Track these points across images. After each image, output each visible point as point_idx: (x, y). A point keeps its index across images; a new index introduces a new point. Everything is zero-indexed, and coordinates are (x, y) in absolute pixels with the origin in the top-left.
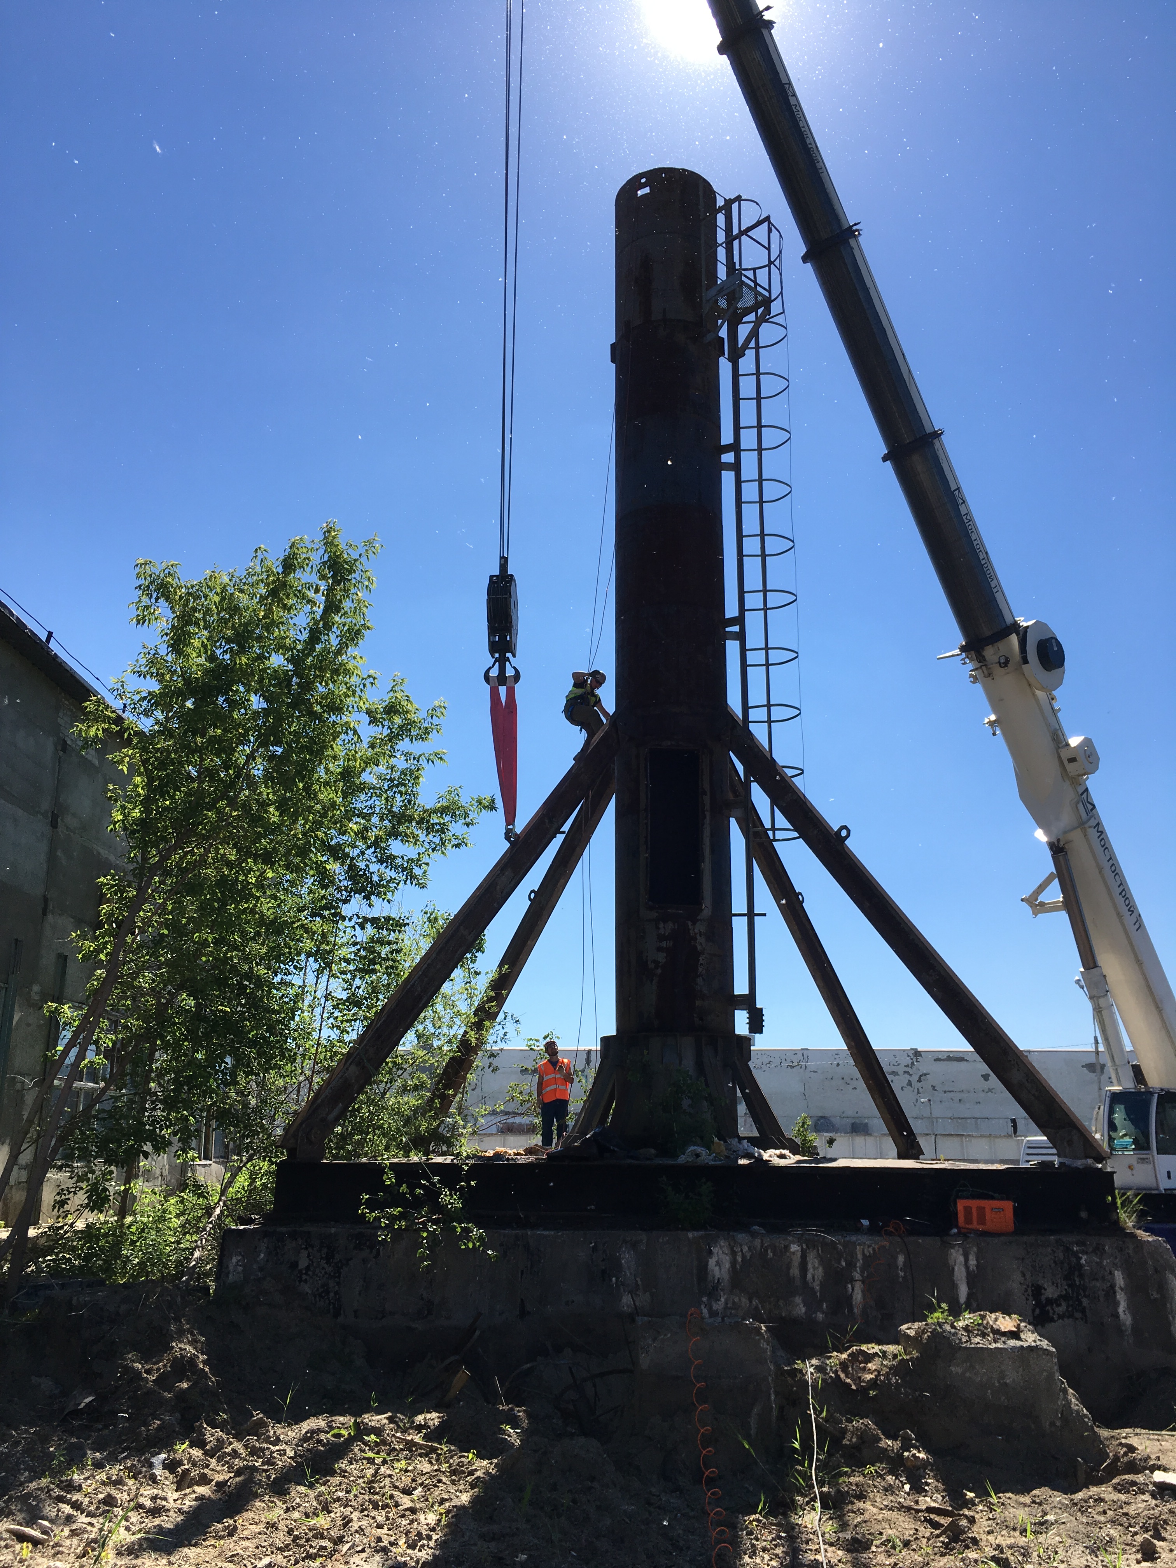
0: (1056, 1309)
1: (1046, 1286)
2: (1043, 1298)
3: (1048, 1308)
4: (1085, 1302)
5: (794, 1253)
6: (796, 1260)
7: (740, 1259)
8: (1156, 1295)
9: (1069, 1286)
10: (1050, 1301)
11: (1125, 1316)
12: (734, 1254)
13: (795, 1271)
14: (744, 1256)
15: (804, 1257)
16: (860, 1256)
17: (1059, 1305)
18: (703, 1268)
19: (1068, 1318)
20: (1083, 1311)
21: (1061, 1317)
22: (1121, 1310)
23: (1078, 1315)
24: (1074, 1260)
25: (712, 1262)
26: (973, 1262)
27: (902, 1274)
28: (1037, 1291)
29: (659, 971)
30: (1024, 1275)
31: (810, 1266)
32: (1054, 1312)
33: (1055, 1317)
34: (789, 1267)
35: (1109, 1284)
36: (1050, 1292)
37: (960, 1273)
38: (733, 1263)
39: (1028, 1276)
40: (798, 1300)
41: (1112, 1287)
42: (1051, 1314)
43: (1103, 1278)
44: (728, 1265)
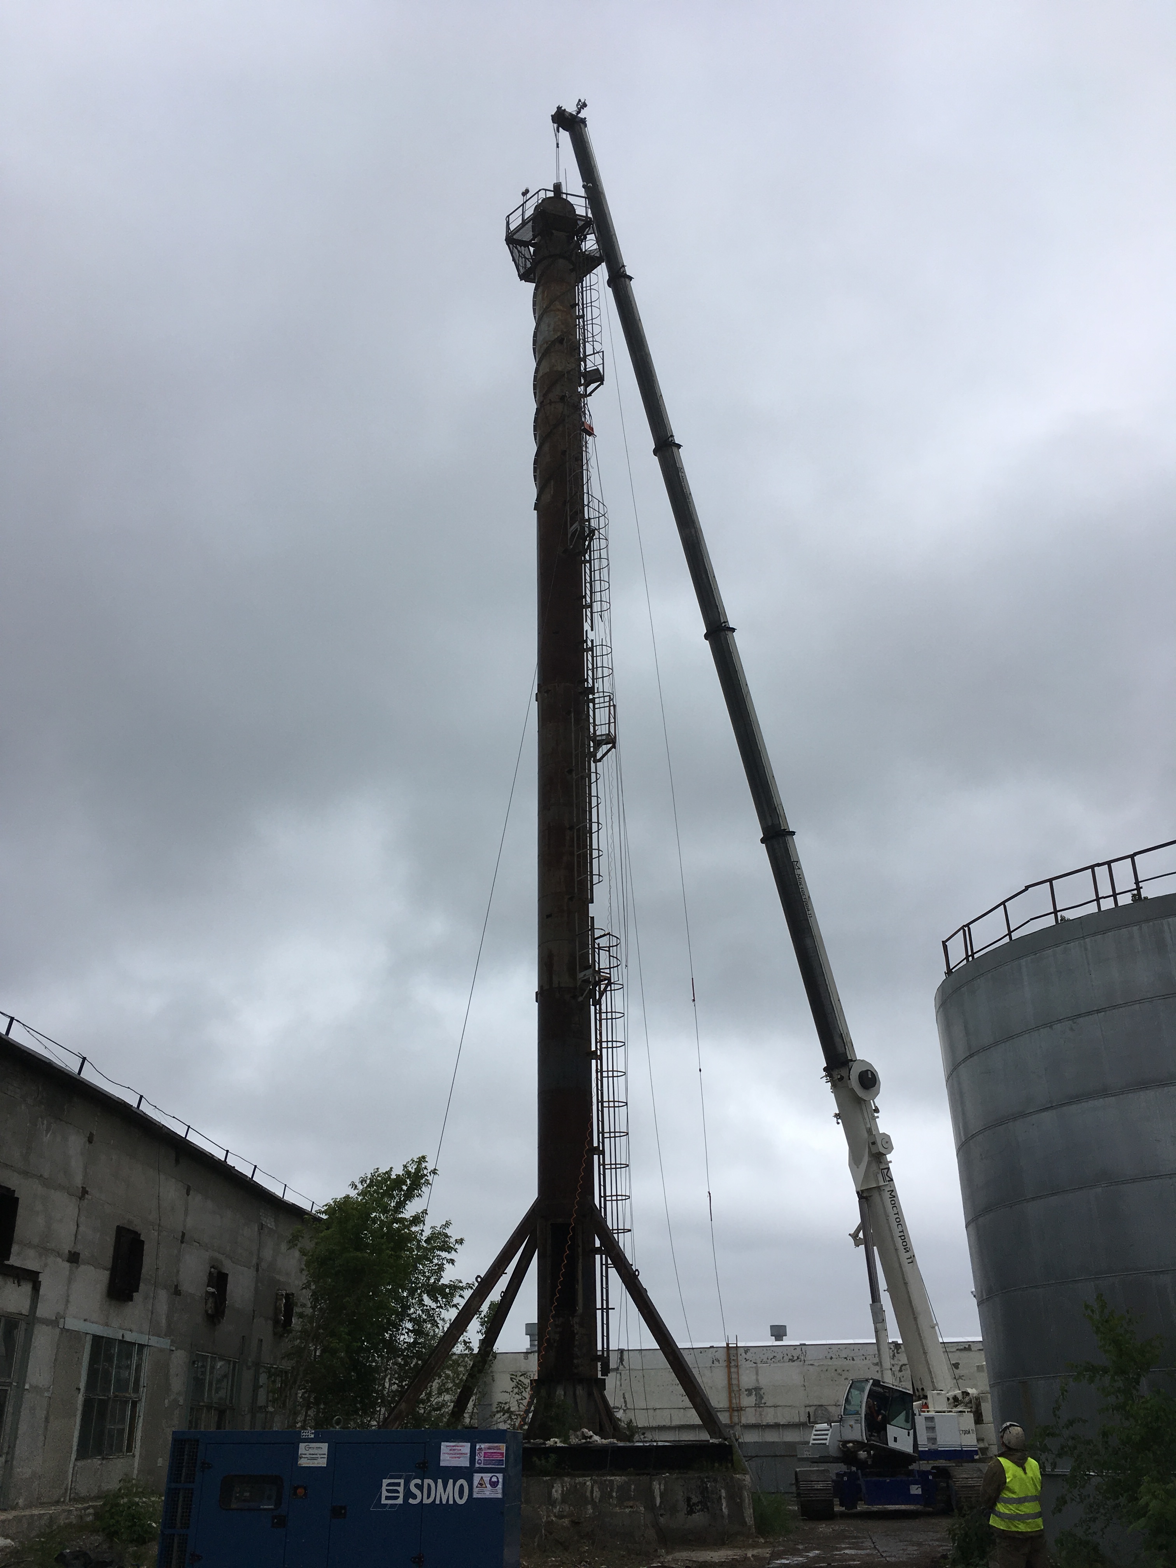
0: (697, 1508)
1: (692, 1497)
2: (691, 1503)
3: (693, 1507)
4: (709, 1504)
5: (588, 1486)
6: (589, 1489)
7: (565, 1489)
8: (738, 1500)
9: (702, 1497)
10: (694, 1504)
11: (725, 1510)
12: (563, 1487)
13: (588, 1494)
14: (567, 1488)
15: (592, 1487)
16: (616, 1486)
17: (698, 1506)
18: (550, 1493)
19: (701, 1511)
20: (708, 1509)
21: (698, 1511)
22: (723, 1507)
23: (705, 1510)
24: (704, 1485)
25: (554, 1490)
26: (662, 1487)
27: (633, 1494)
28: (689, 1499)
29: (556, 1344)
30: (683, 1492)
31: (595, 1491)
32: (696, 1509)
33: (696, 1511)
34: (586, 1492)
35: (719, 1496)
36: (695, 1500)
37: (657, 1493)
38: (563, 1491)
39: (685, 1493)
40: (589, 1507)
41: (720, 1497)
42: (694, 1510)
43: (717, 1493)
44: (560, 1492)
